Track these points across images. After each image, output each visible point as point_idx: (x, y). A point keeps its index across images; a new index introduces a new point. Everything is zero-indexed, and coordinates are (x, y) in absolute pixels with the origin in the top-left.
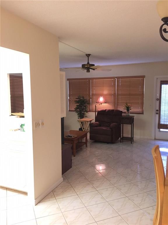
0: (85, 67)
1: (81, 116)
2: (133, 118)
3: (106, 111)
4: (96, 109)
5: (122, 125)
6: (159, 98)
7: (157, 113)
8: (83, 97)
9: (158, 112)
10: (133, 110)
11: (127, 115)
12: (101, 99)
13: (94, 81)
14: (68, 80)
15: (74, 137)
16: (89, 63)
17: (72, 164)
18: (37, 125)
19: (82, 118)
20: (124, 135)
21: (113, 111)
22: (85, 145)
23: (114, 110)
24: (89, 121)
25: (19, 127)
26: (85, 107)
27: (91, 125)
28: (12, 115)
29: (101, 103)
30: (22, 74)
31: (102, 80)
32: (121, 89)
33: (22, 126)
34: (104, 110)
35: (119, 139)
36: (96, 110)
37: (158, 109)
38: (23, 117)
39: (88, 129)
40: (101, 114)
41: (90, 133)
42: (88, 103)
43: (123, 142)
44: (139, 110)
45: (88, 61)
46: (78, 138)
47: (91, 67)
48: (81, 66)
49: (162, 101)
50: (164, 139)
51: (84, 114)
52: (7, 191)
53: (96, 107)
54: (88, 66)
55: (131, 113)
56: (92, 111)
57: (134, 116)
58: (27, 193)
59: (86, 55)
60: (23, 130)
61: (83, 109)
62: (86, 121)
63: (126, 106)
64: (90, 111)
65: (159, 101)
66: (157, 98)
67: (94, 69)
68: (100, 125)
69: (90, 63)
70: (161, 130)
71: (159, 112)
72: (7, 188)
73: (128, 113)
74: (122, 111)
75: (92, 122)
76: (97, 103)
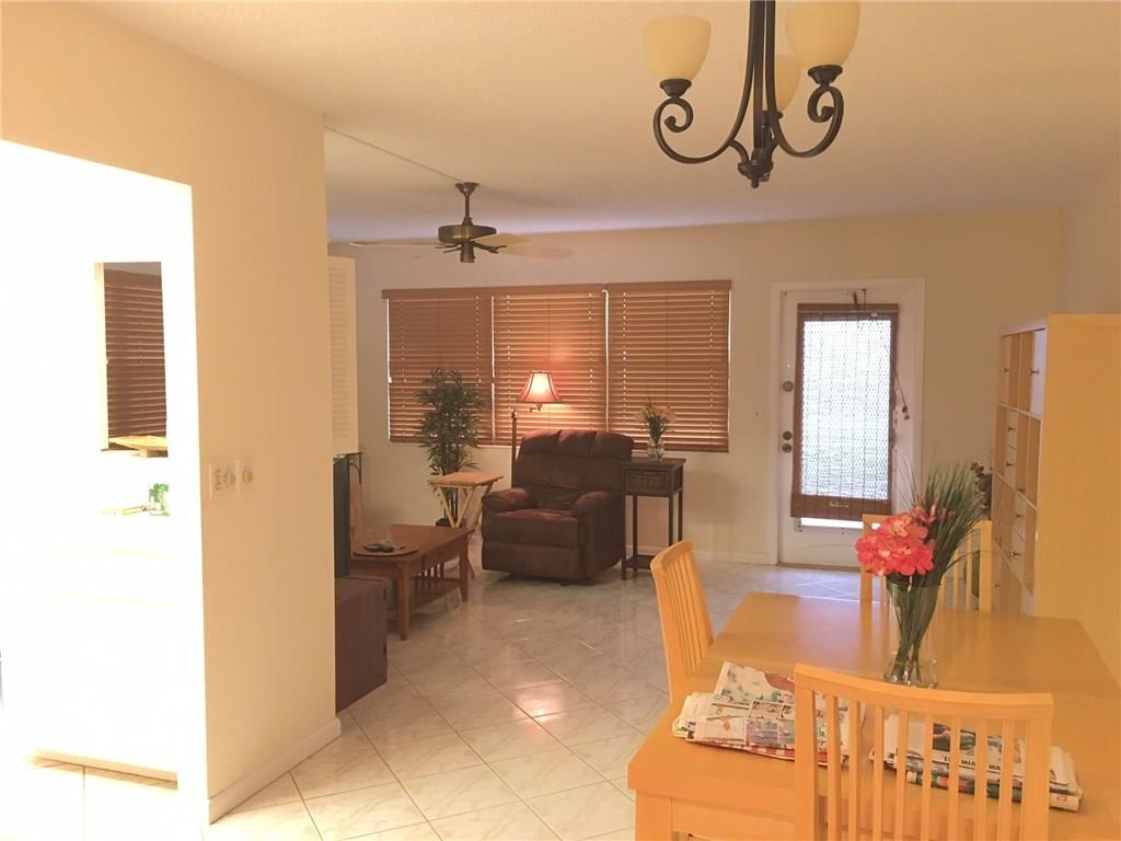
0: (452, 241)
1: (448, 460)
2: (681, 469)
3: (561, 440)
4: (514, 429)
5: (629, 499)
6: (793, 380)
7: (786, 448)
8: (457, 377)
9: (792, 441)
10: (677, 431)
11: (652, 456)
12: (540, 385)
13: (505, 301)
14: (386, 294)
15: (401, 552)
16: (471, 224)
17: (386, 666)
18: (221, 480)
19: (450, 473)
20: (639, 547)
21: (590, 436)
22: (458, 589)
23: (595, 433)
24: (483, 484)
25: (145, 499)
26: (465, 420)
27: (491, 503)
28: (113, 446)
29: (540, 404)
30: (159, 264)
31: (546, 297)
32: (630, 340)
33: (156, 491)
34: (553, 433)
35: (615, 567)
36: (514, 435)
37: (790, 428)
38: (163, 453)
39: (476, 523)
40: (539, 453)
41: (486, 538)
42: (480, 403)
43: (635, 576)
44: (706, 433)
45: (467, 214)
46: (419, 554)
47: (478, 240)
48: (436, 233)
49: (805, 393)
50: (815, 563)
51: (457, 453)
52: (86, 776)
53: (515, 420)
54: (467, 236)
55: (668, 448)
56: (500, 442)
57: (685, 460)
58: (176, 783)
59: (459, 186)
60: (163, 508)
61: (459, 430)
62: (467, 484)
63: (644, 413)
64: (488, 440)
65: (793, 392)
66: (787, 380)
67: (493, 250)
68: (531, 504)
69: (475, 223)
70: (806, 521)
71: (795, 444)
72: (84, 767)
73: (657, 447)
74: (631, 439)
75: (496, 488)
76: (517, 402)
